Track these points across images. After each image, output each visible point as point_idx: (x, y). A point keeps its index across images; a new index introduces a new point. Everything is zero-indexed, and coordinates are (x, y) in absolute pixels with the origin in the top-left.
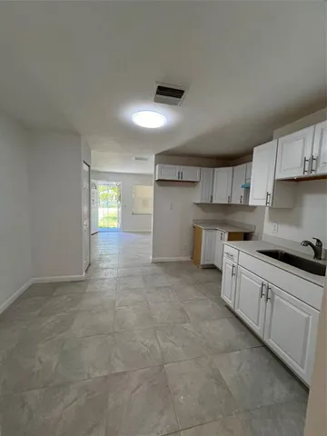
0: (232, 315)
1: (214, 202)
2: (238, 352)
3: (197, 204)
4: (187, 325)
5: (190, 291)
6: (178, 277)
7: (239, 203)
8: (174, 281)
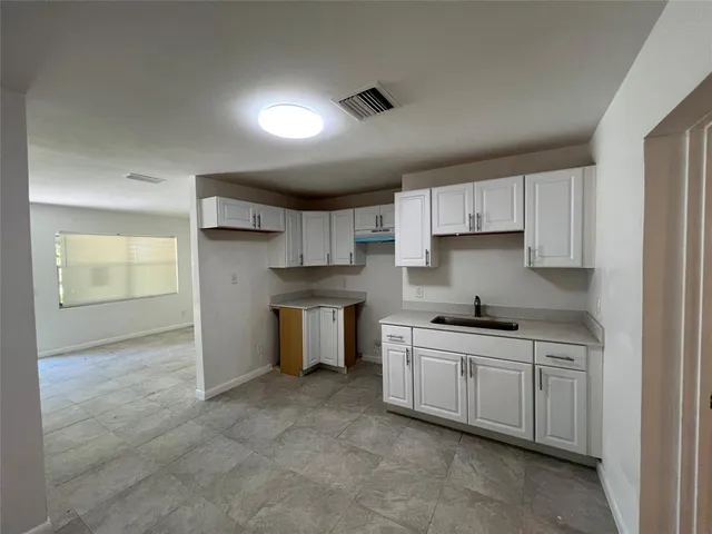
0: (408, 420)
1: (306, 264)
2: (456, 456)
3: (277, 271)
4: (383, 465)
5: (329, 416)
6: (286, 404)
7: (349, 263)
8: (288, 412)
